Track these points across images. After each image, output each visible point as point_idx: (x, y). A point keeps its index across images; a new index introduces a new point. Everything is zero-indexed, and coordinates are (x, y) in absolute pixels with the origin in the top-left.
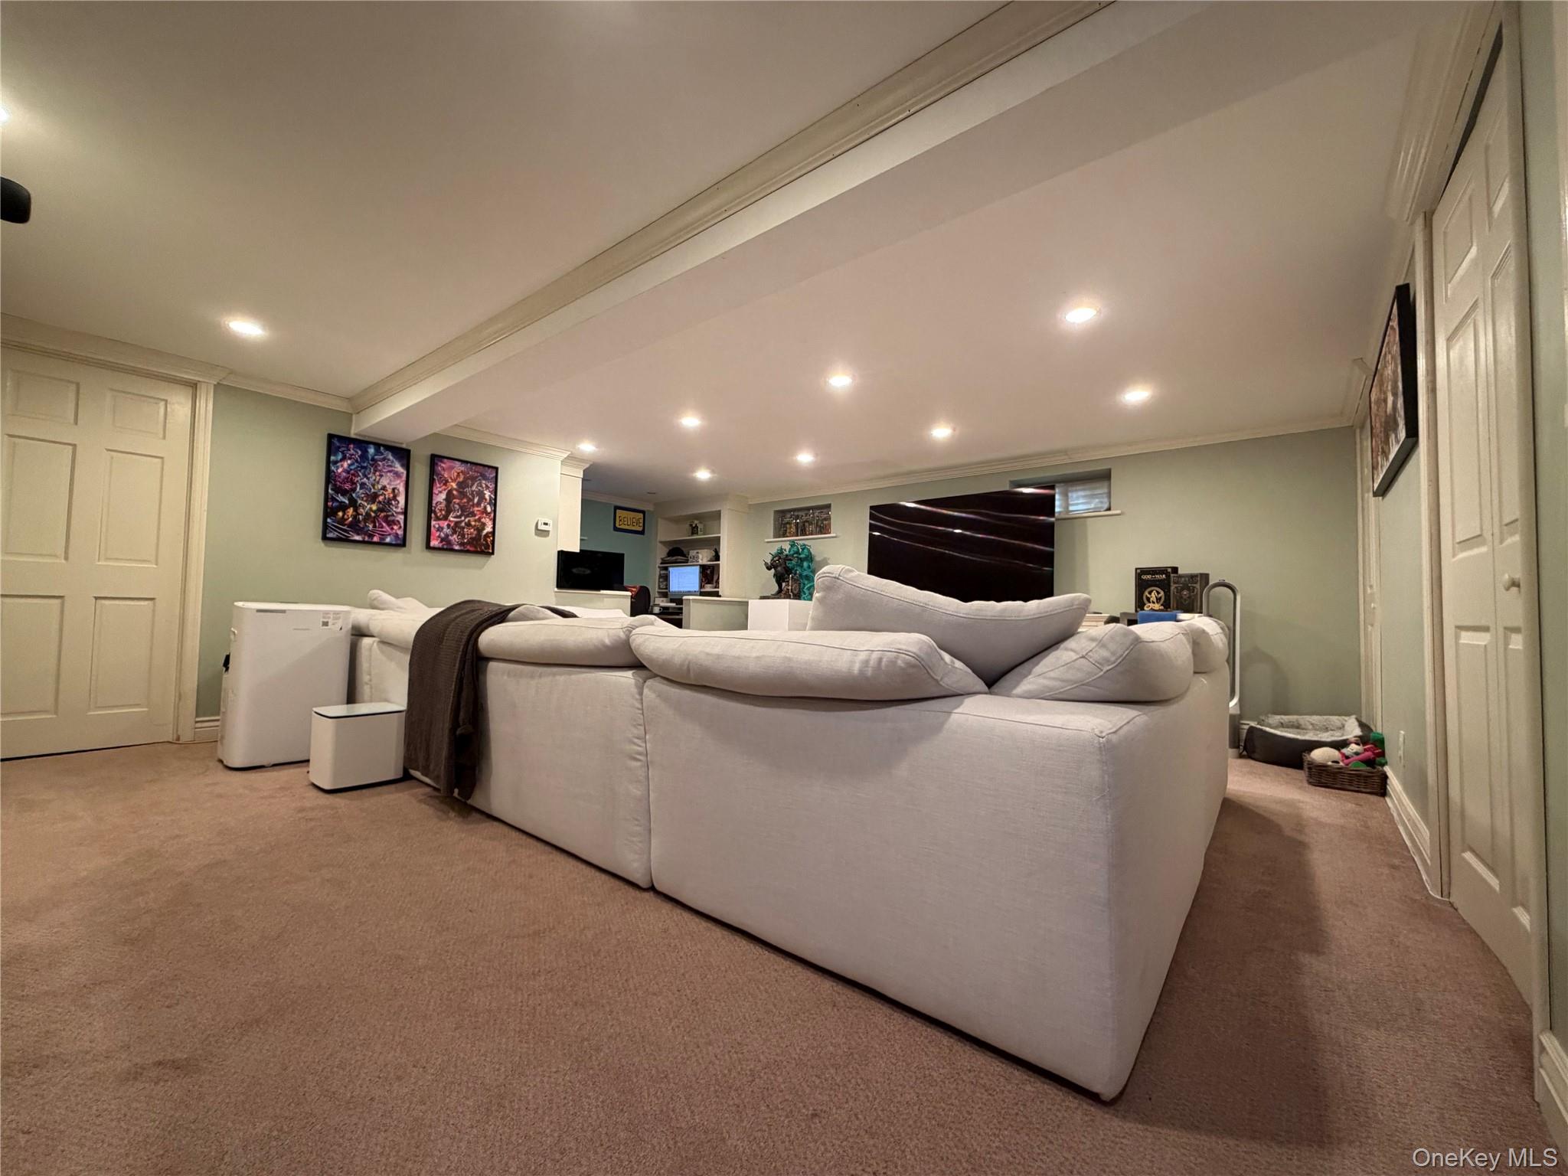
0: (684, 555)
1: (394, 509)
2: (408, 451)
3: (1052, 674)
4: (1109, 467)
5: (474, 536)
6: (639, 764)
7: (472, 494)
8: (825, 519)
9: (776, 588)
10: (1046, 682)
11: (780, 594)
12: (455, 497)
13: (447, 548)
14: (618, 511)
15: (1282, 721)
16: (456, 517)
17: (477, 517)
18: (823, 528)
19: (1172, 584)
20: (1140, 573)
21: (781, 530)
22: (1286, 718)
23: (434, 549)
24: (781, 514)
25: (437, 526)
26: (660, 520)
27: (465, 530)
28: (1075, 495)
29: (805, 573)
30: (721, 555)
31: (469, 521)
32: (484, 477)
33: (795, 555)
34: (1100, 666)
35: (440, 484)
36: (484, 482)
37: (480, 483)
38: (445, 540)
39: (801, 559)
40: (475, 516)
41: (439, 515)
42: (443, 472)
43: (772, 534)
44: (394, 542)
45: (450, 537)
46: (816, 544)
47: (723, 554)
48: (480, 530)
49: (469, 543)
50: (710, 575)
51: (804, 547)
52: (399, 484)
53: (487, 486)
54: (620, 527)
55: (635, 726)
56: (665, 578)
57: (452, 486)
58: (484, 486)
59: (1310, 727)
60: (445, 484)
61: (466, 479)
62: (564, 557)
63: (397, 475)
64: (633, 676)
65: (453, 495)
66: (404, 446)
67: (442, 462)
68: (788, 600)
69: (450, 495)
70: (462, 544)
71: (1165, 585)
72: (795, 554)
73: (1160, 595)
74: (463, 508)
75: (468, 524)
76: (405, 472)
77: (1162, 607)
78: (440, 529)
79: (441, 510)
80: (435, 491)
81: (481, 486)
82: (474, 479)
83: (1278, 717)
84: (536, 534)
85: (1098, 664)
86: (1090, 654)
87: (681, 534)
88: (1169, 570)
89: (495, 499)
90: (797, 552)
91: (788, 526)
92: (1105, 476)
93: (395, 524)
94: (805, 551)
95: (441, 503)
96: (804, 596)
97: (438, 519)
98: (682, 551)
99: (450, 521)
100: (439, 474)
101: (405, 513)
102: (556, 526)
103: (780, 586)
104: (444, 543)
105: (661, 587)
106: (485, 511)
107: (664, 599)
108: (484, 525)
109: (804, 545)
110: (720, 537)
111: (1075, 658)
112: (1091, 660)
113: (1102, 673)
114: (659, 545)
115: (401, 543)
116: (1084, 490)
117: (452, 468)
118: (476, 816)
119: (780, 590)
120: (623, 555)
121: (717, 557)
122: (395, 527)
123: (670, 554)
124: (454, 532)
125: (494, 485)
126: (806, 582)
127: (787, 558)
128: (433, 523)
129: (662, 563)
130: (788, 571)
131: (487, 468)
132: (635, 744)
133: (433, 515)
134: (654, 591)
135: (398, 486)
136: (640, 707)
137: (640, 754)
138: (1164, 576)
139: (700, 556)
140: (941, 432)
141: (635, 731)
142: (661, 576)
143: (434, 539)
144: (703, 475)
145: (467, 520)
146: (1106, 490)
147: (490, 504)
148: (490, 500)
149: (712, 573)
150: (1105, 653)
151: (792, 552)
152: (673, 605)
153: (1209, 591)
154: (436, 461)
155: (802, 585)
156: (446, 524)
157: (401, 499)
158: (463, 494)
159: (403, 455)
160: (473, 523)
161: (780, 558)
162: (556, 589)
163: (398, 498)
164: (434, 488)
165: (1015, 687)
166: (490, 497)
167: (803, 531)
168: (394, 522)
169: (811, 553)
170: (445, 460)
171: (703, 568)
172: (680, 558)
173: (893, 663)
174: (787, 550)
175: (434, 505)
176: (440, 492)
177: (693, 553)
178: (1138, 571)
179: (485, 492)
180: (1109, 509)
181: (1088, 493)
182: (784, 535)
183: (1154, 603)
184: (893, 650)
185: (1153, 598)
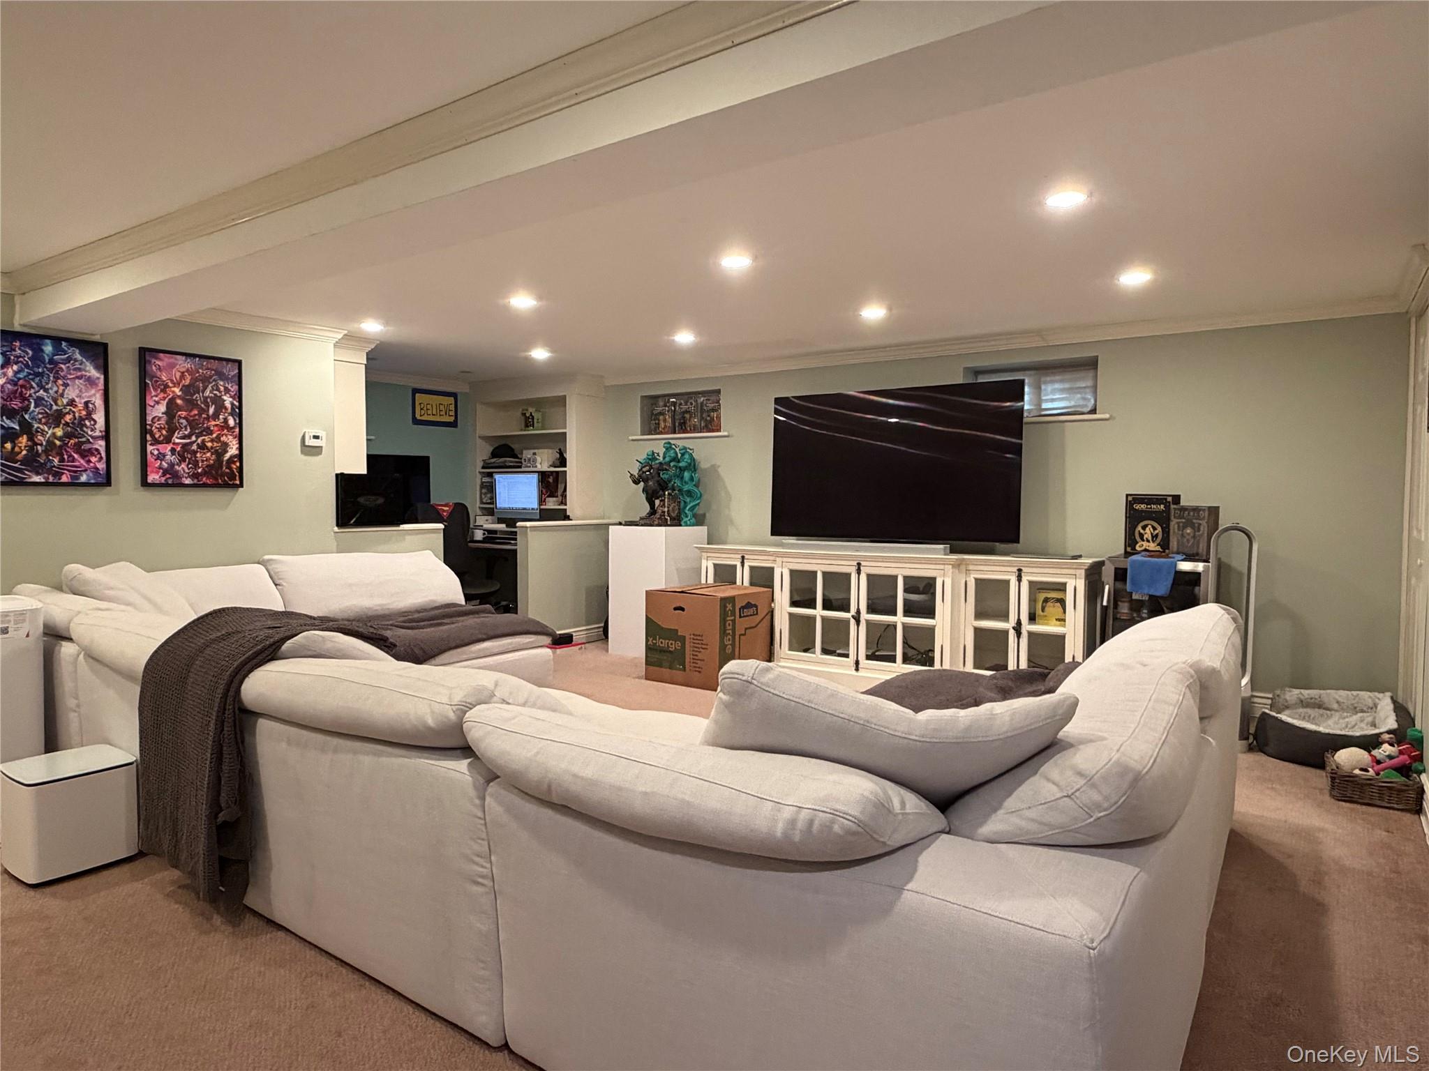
0: (515, 456)
1: (90, 433)
2: (105, 346)
3: (1027, 813)
4: (1096, 354)
5: (212, 462)
6: (480, 889)
7: (205, 402)
8: (714, 410)
9: (646, 508)
10: (1023, 823)
11: (653, 518)
12: (179, 408)
13: (172, 482)
14: (417, 395)
15: (1302, 697)
16: (183, 438)
17: (214, 435)
18: (711, 424)
19: (1172, 518)
20: (1133, 501)
21: (652, 425)
22: (1307, 693)
23: (153, 485)
24: (651, 402)
25: (156, 452)
26: (479, 407)
27: (198, 455)
28: (1049, 388)
29: (686, 488)
30: (568, 456)
31: (203, 441)
32: (221, 376)
33: (672, 464)
34: (1089, 811)
35: (155, 390)
36: (222, 383)
37: (217, 385)
38: (170, 471)
39: (680, 467)
40: (211, 434)
41: (157, 436)
42: (159, 373)
43: (639, 431)
44: (92, 481)
45: (177, 467)
46: (700, 446)
47: (570, 456)
48: (219, 454)
49: (205, 473)
50: (552, 484)
51: (685, 451)
52: (94, 395)
53: (226, 389)
54: (423, 418)
55: (472, 839)
56: (490, 488)
57: (173, 392)
58: (222, 389)
59: (1335, 706)
60: (164, 391)
61: (194, 380)
62: (344, 481)
63: (91, 382)
64: (469, 771)
65: (177, 405)
66: (97, 338)
67: (157, 358)
68: (663, 528)
69: (171, 405)
70: (195, 476)
71: (1163, 520)
72: (671, 461)
73: (1156, 532)
74: (192, 424)
75: (202, 447)
76: (102, 377)
77: (1158, 548)
78: (161, 457)
79: (160, 429)
80: (150, 402)
81: (218, 390)
82: (206, 380)
83: (1296, 691)
84: (302, 452)
85: (1088, 809)
86: (1077, 794)
87: (510, 427)
88: (1170, 499)
89: (240, 407)
90: (675, 459)
91: (661, 417)
92: (1091, 364)
93: (93, 454)
94: (687, 456)
95: (159, 419)
96: (685, 519)
97: (156, 442)
98: (512, 450)
99: (174, 444)
100: (153, 377)
101: (107, 436)
102: (331, 440)
103: (652, 504)
104: (168, 476)
105: (484, 501)
106: (225, 425)
107: (489, 518)
108: (226, 446)
109: (685, 448)
110: (565, 433)
111: (1059, 795)
112: (1078, 801)
113: (1092, 820)
114: (479, 441)
115: (105, 480)
116: (1061, 381)
117: (172, 366)
118: (250, 921)
119: (653, 511)
120: (428, 458)
121: (562, 462)
122: (93, 459)
123: (494, 454)
124: (183, 459)
125: (236, 387)
126: (688, 500)
127: (662, 467)
128: (150, 448)
129: (483, 468)
130: (663, 485)
131: (224, 363)
132: (477, 864)
133: (148, 437)
134: (474, 506)
135: (93, 399)
136: (480, 814)
137: (483, 877)
138: (1162, 506)
139: (539, 459)
140: (873, 313)
141: (476, 847)
142: (483, 486)
143: (152, 472)
144: (540, 354)
145: (199, 441)
146: (1089, 383)
147: (231, 414)
148: (233, 409)
149: (556, 481)
150: (1096, 797)
151: (667, 459)
152: (502, 527)
153: (1219, 537)
154: (147, 358)
155: (682, 504)
156: (169, 448)
157: (99, 417)
158: (191, 404)
159: (98, 351)
160: (209, 445)
161: (651, 467)
162: (336, 529)
163: (94, 416)
164: (148, 398)
165: (981, 824)
166: (232, 404)
167: (681, 426)
168: (91, 452)
169: (694, 460)
170: (161, 355)
171: (543, 476)
172: (509, 460)
173: (827, 827)
174: (661, 455)
175: (149, 422)
176: (158, 403)
177: (527, 454)
178: (1130, 498)
179: (225, 398)
180: (1093, 411)
181: (1067, 386)
182: (656, 431)
183: (1148, 541)
184: (828, 810)
185: (1148, 535)
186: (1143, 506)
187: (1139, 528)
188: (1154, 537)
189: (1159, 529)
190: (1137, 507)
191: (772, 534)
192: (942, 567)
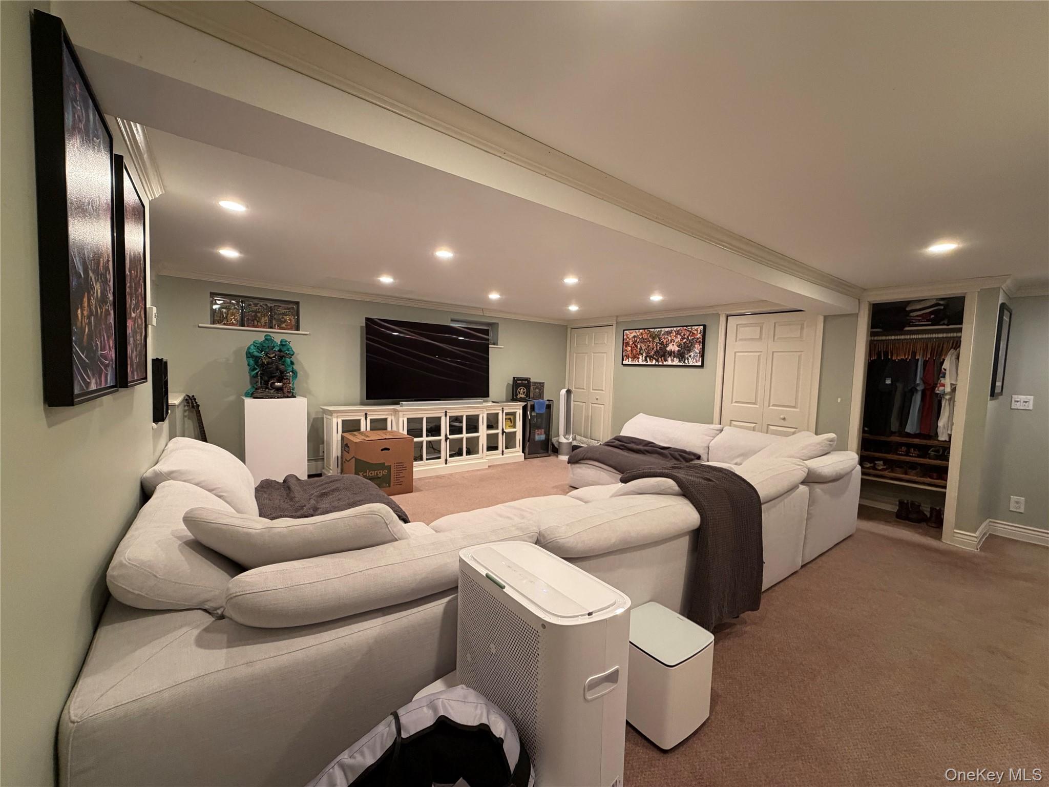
77: (525, 397)
183: (522, 394)
185: (521, 392)
186: (520, 382)
187: (519, 389)
188: (524, 393)
189: (525, 390)
190: (518, 382)
191: (367, 399)
192: (482, 410)
